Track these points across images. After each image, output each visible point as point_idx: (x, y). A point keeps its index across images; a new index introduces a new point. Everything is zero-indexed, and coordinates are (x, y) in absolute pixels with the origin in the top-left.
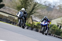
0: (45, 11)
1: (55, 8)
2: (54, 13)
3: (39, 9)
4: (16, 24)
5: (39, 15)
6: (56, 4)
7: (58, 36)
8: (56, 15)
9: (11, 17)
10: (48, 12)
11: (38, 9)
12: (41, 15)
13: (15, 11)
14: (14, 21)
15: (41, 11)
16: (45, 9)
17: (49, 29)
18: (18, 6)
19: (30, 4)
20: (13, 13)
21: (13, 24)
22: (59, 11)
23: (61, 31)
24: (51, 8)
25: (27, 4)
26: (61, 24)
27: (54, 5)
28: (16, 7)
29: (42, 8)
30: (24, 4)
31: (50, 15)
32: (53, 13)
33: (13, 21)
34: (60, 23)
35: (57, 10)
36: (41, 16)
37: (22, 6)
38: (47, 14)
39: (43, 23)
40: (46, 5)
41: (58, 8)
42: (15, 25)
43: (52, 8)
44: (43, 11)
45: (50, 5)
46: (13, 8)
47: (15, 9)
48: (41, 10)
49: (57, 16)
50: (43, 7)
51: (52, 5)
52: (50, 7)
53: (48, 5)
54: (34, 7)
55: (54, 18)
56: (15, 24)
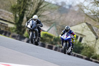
0: (55, 14)
1: (71, 9)
2: (71, 17)
3: (46, 10)
4: (10, 34)
5: (47, 21)
6: (73, 3)
7: (77, 54)
8: (74, 20)
9: (2, 23)
10: (61, 16)
11: (44, 10)
12: (50, 19)
13: (7, 13)
14: (7, 31)
15: (49, 14)
16: (56, 11)
17: (73, 45)
18: (13, 5)
19: (32, 3)
20: (5, 16)
21: (5, 35)
22: (78, 14)
23: (81, 46)
24: (65, 8)
25: (27, 2)
26: (81, 35)
27: (71, 3)
28: (10, 8)
29: (52, 9)
30: (23, 3)
31: (63, 20)
32: (68, 17)
33: (5, 30)
34: (80, 32)
35: (75, 11)
36: (49, 21)
37: (19, 5)
38: (60, 18)
39: (64, 37)
40: (57, 5)
41: (77, 9)
42: (8, 37)
43: (67, 9)
44: (53, 14)
45: (63, 3)
46: (5, 9)
47: (8, 10)
48: (49, 12)
49: (74, 22)
50: (53, 7)
51: (67, 3)
52: (64, 6)
53: (60, 4)
54: (38, 7)
55: (70, 24)
56: (7, 35)
